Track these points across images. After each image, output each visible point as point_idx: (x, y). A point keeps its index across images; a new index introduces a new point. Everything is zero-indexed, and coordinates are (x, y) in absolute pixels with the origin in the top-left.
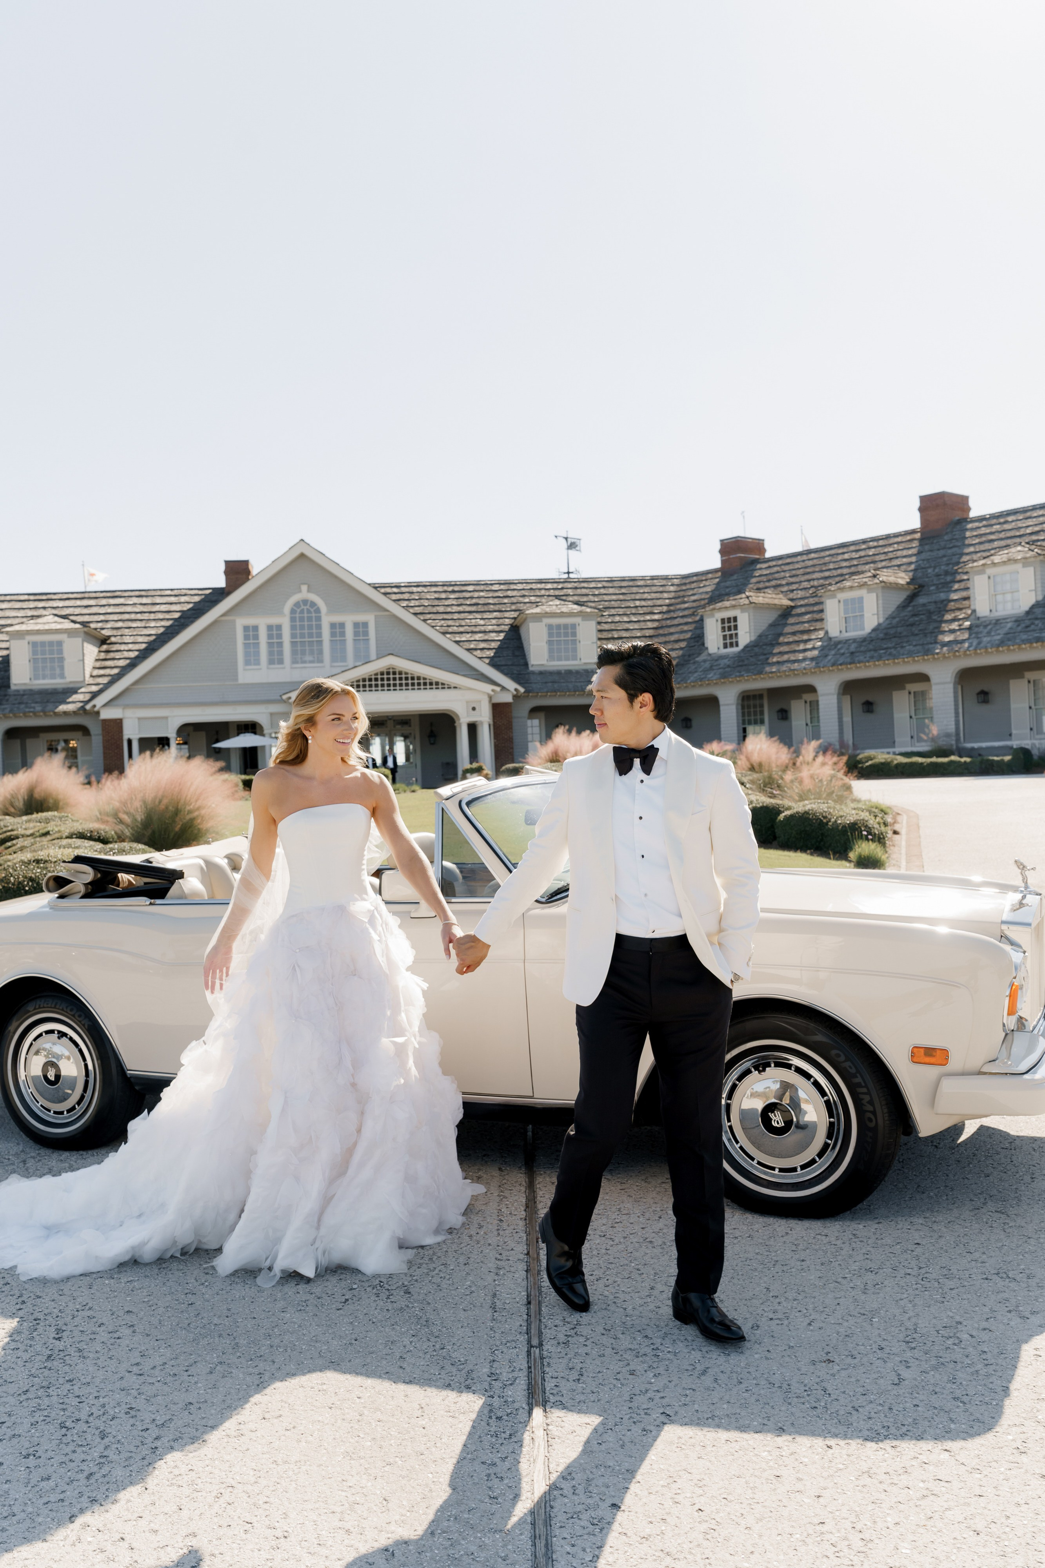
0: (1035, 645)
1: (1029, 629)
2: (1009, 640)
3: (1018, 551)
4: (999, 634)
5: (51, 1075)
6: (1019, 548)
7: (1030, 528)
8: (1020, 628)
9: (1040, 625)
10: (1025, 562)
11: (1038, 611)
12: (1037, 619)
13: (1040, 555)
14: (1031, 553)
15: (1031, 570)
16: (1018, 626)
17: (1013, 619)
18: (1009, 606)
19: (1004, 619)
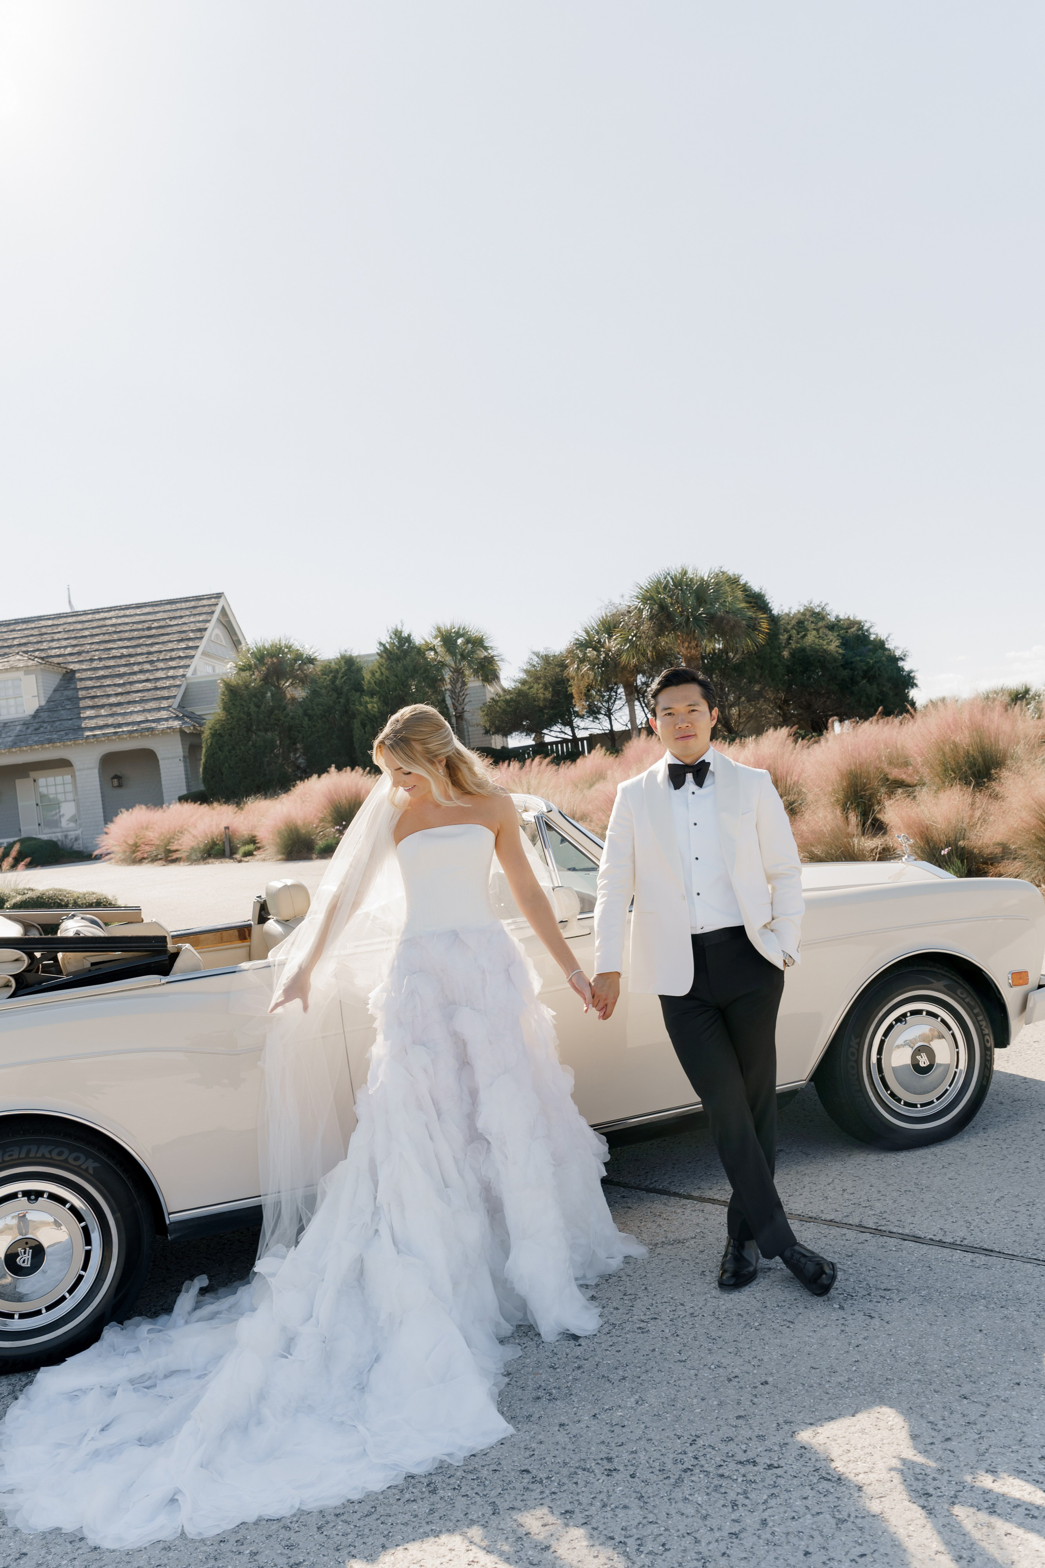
0: (47, 746)
1: (38, 731)
2: (22, 742)
3: (18, 660)
4: (10, 737)
5: (25, 1259)
6: (18, 657)
7: (18, 640)
8: (29, 731)
9: (49, 727)
10: (27, 670)
11: (44, 715)
12: (44, 722)
13: (41, 664)
14: (31, 663)
15: (32, 678)
16: (28, 728)
17: (21, 723)
18: (13, 710)
19: (12, 722)
